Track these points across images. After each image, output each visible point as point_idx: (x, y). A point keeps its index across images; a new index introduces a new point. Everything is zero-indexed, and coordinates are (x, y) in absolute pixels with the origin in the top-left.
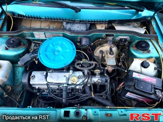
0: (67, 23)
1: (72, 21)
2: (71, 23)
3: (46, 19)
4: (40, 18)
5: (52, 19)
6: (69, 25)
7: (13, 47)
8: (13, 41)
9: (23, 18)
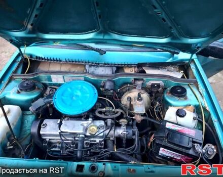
0: (90, 66)
1: (96, 64)
2: (94, 66)
3: (66, 61)
4: (60, 61)
5: (73, 62)
6: (92, 68)
7: (26, 90)
8: (27, 84)
9: (41, 60)
